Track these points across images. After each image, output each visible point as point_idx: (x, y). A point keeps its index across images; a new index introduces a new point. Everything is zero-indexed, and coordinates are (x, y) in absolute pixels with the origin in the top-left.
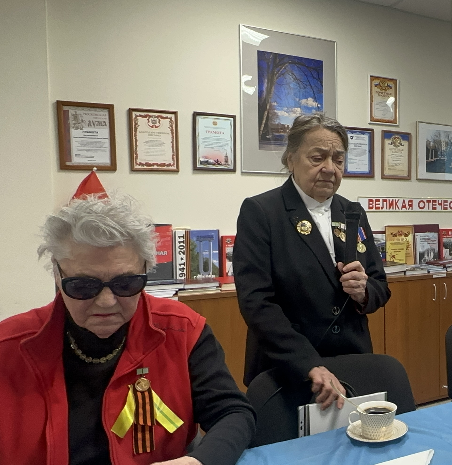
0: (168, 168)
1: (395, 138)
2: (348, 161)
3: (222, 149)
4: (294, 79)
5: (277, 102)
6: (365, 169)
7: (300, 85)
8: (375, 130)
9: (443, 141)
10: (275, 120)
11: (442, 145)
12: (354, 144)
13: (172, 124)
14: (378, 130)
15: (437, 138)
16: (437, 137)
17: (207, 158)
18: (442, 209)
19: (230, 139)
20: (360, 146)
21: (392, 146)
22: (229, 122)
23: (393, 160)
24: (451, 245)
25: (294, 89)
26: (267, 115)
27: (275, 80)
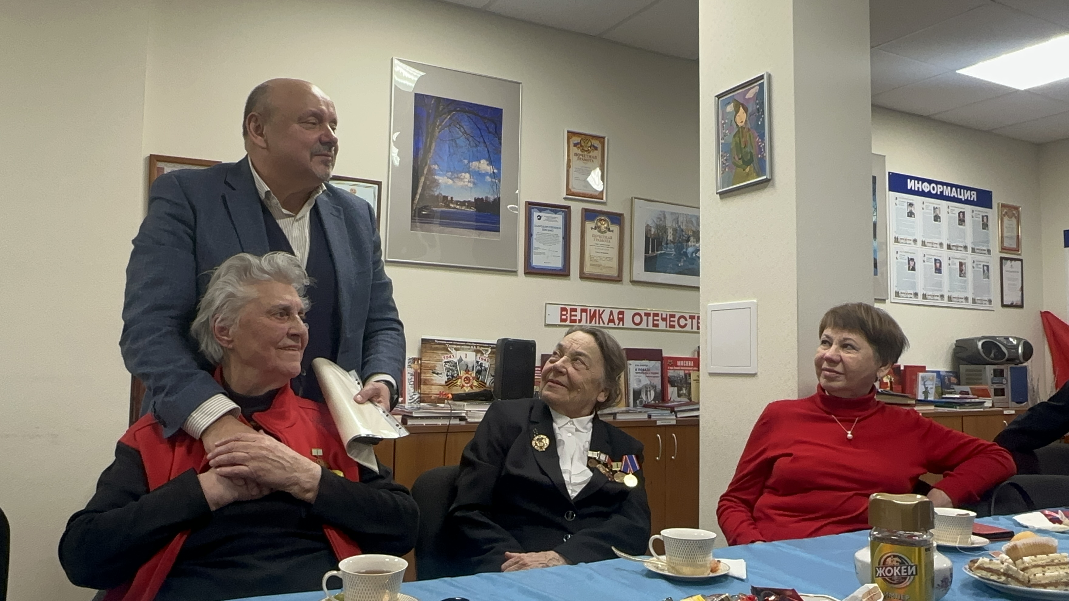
1: (601, 220)
2: (534, 251)
4: (462, 132)
5: (438, 165)
6: (558, 263)
7: (470, 142)
8: (572, 209)
9: (670, 227)
10: (435, 190)
11: (667, 232)
12: (543, 227)
14: (577, 208)
15: (661, 222)
16: (661, 220)
18: (666, 327)
20: (551, 231)
21: (596, 231)
23: (598, 252)
24: (679, 381)
25: (461, 147)
26: (424, 182)
27: (437, 134)
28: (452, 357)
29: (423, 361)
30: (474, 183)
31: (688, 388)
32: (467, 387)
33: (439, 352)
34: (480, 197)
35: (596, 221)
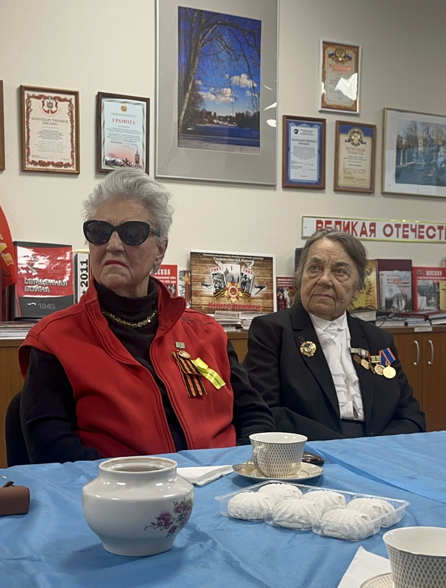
0: (66, 169)
2: (291, 165)
3: (133, 144)
4: (223, 46)
5: (201, 80)
6: (313, 177)
7: (231, 56)
8: (327, 122)
9: (421, 138)
10: (199, 106)
11: (418, 143)
12: (300, 140)
13: (72, 108)
14: (331, 120)
15: (412, 133)
16: (412, 131)
17: (113, 157)
18: (416, 237)
19: (142, 131)
20: (307, 144)
21: (350, 143)
22: (141, 107)
23: (351, 165)
24: (428, 290)
25: (223, 61)
26: (189, 98)
27: (200, 49)
28: (219, 269)
29: (193, 274)
30: (236, 99)
31: (437, 297)
32: (233, 298)
33: (207, 265)
34: (241, 112)
35: (349, 134)
